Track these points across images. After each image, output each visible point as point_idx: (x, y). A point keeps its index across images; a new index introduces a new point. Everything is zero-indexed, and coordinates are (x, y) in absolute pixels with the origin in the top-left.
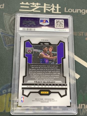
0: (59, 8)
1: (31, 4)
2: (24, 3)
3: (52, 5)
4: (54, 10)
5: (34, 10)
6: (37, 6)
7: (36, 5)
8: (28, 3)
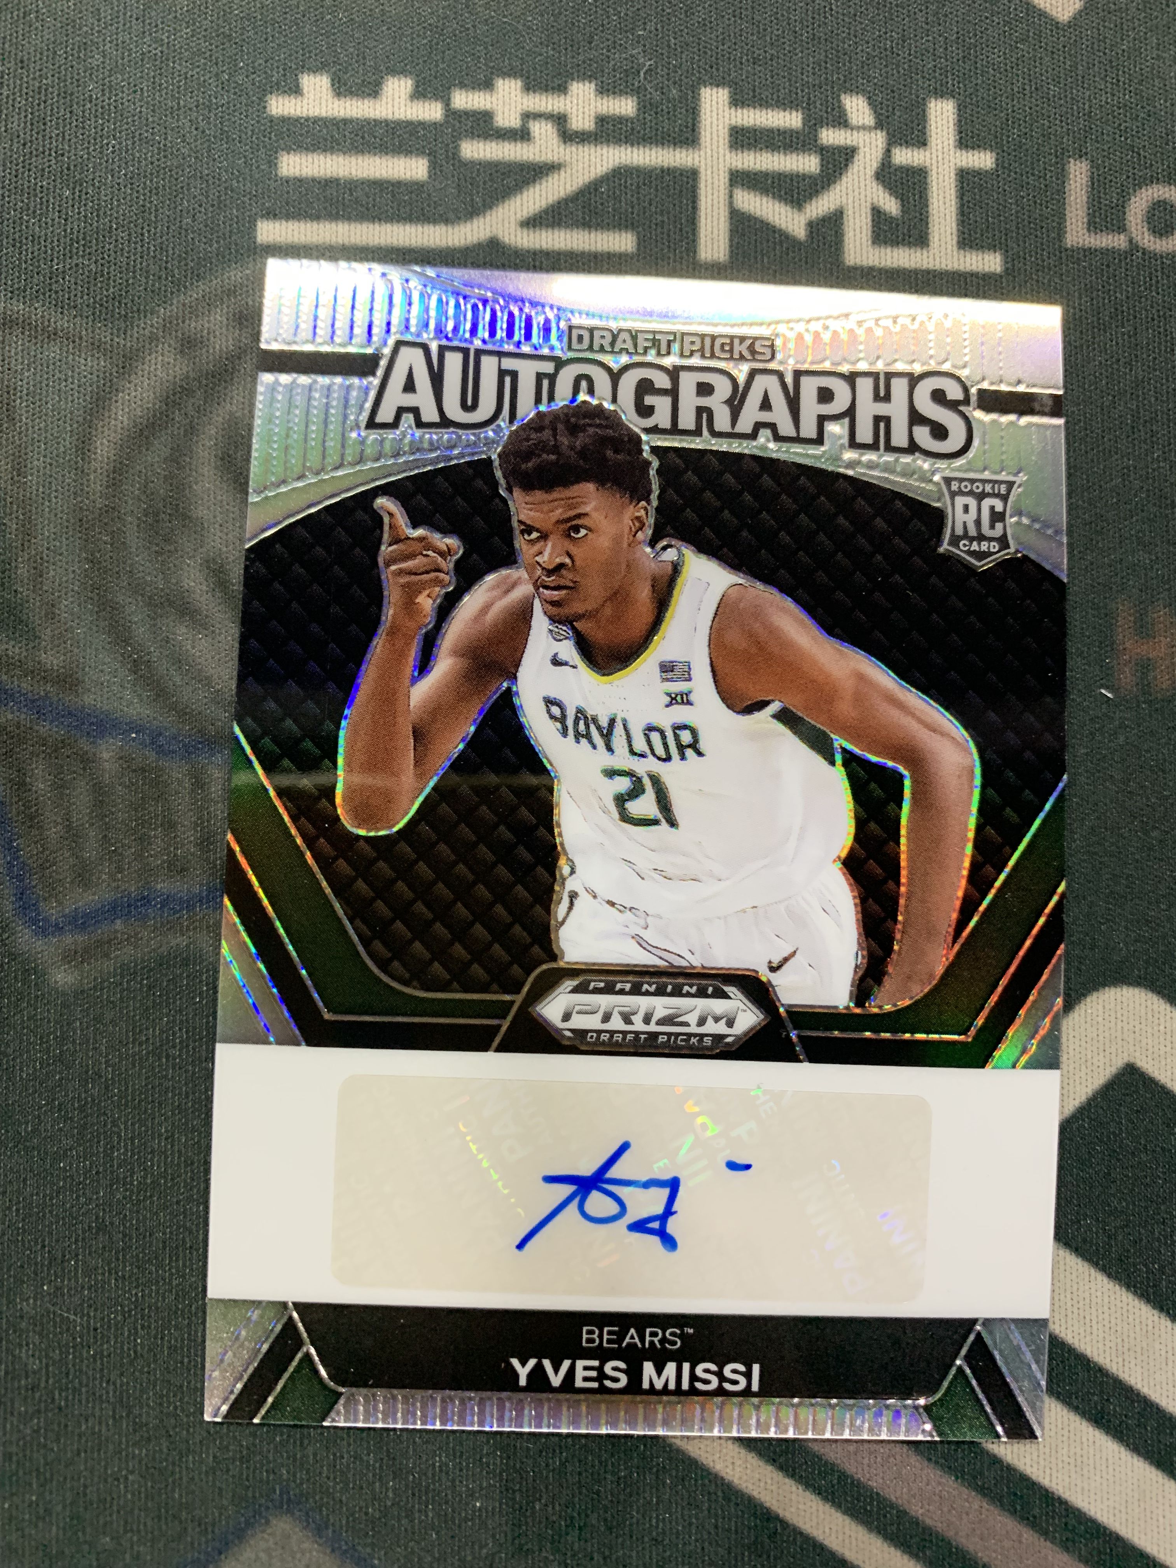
0: (965, 177)
1: (463, 100)
2: (341, 89)
3: (841, 121)
4: (877, 213)
5: (532, 223)
6: (568, 136)
7: (560, 120)
8: (419, 94)
